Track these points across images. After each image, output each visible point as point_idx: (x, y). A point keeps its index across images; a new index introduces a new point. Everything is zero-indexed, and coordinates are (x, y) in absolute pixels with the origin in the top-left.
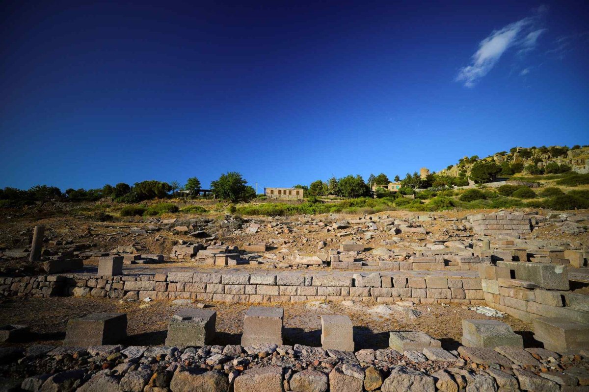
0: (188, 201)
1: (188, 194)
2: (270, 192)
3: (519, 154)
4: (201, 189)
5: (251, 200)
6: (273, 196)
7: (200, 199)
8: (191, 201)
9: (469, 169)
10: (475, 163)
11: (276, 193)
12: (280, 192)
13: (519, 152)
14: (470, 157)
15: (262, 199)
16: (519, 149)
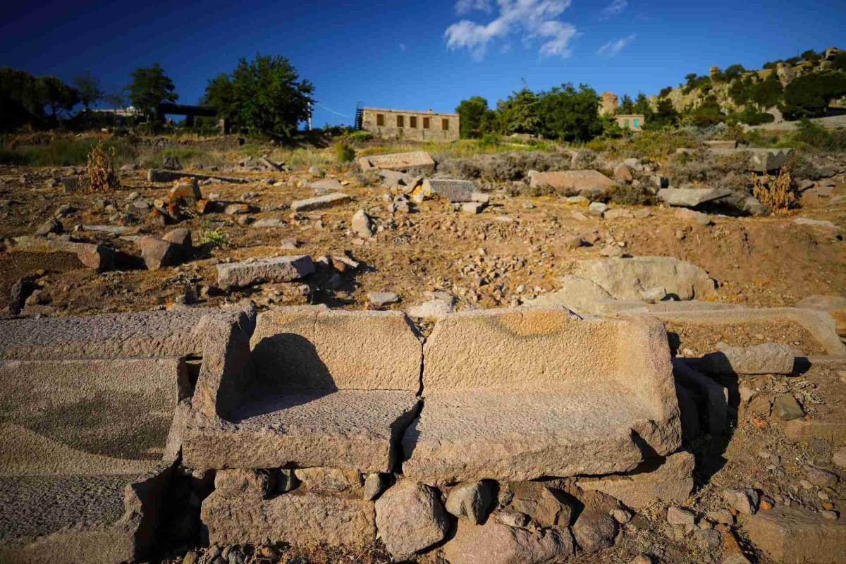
0: (144, 138)
1: (135, 121)
2: (374, 119)
3: (830, 62)
4: (178, 103)
5: (330, 140)
6: (383, 130)
7: (180, 134)
8: (153, 139)
9: (721, 93)
10: (733, 81)
11: (391, 123)
12: (400, 120)
13: (830, 58)
14: (724, 68)
15: (361, 137)
16: (832, 52)
